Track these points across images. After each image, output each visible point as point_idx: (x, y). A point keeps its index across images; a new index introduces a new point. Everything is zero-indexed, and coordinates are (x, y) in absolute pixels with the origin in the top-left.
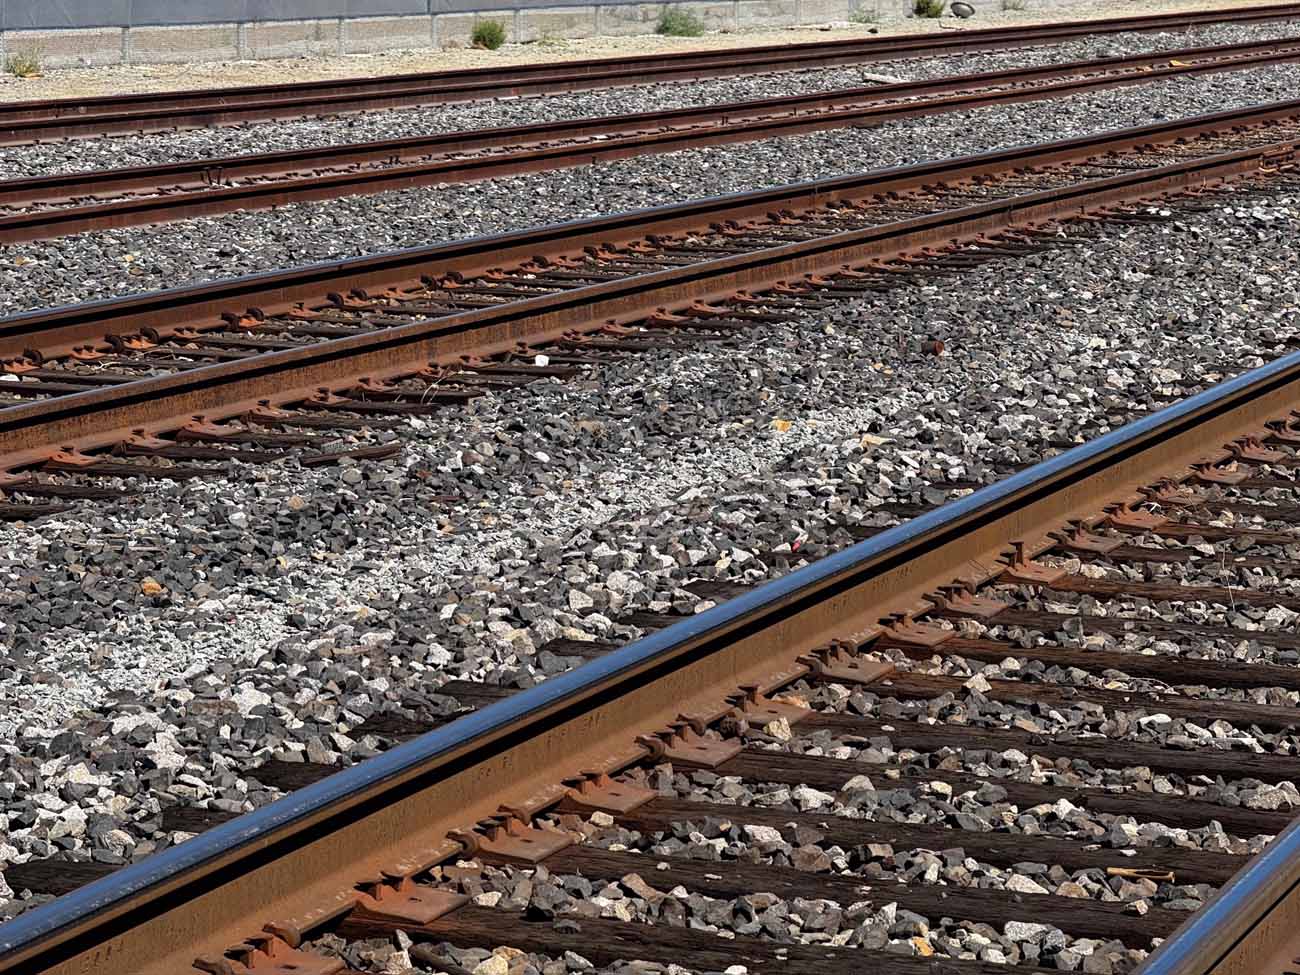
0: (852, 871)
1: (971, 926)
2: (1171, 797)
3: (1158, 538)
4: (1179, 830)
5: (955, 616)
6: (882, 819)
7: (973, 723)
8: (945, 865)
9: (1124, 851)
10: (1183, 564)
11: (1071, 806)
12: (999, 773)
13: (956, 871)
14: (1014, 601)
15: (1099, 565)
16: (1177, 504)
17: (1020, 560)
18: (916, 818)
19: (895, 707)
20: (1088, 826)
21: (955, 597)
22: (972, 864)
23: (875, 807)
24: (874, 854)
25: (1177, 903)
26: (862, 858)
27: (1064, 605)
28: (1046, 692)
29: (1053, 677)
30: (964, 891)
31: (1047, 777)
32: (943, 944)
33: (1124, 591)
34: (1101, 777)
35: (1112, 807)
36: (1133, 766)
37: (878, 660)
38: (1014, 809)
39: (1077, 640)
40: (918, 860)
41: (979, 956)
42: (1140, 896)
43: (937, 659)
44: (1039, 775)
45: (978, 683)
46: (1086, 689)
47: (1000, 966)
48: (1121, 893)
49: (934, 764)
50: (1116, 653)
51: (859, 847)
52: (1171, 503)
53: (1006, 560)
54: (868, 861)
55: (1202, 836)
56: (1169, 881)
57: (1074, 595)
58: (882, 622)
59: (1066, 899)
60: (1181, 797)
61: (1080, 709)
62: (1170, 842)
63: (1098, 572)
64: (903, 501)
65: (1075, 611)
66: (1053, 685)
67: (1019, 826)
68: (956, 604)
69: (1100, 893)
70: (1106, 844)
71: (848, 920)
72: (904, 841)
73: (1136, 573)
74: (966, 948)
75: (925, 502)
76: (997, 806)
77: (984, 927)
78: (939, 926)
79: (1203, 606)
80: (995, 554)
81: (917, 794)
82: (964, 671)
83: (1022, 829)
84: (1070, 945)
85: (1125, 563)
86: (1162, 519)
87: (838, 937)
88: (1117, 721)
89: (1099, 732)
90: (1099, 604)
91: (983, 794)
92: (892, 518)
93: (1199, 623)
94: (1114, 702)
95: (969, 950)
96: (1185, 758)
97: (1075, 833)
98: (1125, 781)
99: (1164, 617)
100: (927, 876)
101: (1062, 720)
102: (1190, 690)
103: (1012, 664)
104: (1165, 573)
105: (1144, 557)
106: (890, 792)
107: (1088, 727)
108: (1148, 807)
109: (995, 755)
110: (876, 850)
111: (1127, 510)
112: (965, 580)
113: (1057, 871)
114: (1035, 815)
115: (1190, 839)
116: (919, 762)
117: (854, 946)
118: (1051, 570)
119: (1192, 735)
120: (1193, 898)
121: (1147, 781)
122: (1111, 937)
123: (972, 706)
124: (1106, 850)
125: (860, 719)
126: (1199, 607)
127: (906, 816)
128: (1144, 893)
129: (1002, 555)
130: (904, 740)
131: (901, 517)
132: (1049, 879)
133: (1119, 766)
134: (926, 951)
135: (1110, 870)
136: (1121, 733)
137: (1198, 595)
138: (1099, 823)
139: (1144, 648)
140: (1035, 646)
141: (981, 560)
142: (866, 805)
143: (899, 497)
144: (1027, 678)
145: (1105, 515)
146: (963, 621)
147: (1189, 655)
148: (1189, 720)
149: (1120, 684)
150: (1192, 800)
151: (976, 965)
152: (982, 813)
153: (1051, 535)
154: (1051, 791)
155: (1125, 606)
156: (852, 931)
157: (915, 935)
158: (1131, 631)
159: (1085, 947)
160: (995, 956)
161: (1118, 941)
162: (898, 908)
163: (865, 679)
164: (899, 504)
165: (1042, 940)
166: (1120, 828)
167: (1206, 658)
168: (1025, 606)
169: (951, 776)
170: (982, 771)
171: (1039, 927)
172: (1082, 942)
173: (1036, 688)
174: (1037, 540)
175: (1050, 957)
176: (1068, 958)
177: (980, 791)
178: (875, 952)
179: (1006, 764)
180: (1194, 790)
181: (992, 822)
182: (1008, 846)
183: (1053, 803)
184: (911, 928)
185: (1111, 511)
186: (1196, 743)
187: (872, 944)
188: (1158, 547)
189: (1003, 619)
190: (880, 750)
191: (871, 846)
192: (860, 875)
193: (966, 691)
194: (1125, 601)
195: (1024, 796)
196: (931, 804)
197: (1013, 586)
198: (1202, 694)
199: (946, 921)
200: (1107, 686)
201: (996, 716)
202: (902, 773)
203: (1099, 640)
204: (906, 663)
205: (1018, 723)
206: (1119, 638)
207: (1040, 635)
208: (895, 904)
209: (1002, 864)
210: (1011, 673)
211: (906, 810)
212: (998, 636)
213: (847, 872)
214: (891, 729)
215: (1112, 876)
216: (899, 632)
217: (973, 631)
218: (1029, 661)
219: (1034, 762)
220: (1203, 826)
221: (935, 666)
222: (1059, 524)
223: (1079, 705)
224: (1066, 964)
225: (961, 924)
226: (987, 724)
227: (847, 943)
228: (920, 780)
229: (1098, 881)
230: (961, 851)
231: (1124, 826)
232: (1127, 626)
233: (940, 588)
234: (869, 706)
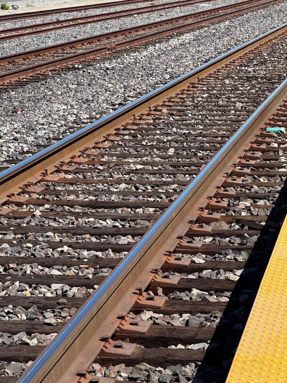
0: (5, 272)
1: (41, 286)
2: (96, 243)
3: (87, 166)
4: (99, 252)
5: (29, 193)
6: (13, 256)
7: (37, 225)
8: (32, 269)
9: (84, 260)
10: (94, 173)
11: (68, 248)
12: (46, 239)
13: (35, 270)
14: (46, 187)
15: (70, 175)
16: (91, 155)
17: (47, 175)
18: (23, 255)
19: (14, 222)
20: (73, 253)
21: (29, 187)
22: (40, 267)
23: (10, 252)
24: (11, 267)
25: (101, 274)
26: (8, 268)
27: (60, 187)
28: (58, 214)
29: (59, 209)
30: (38, 276)
31: (60, 240)
32: (34, 292)
33: (78, 182)
34: (76, 238)
35: (80, 247)
36: (85, 234)
37: (7, 208)
38: (51, 250)
39: (65, 198)
40: (24, 268)
41: (44, 295)
42: (90, 273)
43: (25, 206)
44: (58, 239)
45: (38, 213)
46: (69, 212)
47: (50, 298)
48: (84, 272)
49: (26, 238)
50: (78, 201)
51: (6, 265)
52: (89, 155)
53: (43, 175)
54: (9, 269)
55: (106, 254)
56: (98, 268)
57: (63, 184)
58: (8, 196)
59: (68, 276)
60: (98, 242)
61: (68, 218)
62: (97, 256)
63: (70, 177)
64: (11, 159)
65: (64, 189)
66: (60, 212)
67: (53, 255)
68: (29, 189)
69: (78, 273)
70: (79, 258)
71: (5, 287)
72: (19, 262)
73: (81, 176)
74: (40, 293)
75: (17, 159)
76: (46, 249)
77: (45, 286)
78: (32, 287)
79: (101, 185)
80: (39, 173)
81: (22, 248)
82: (33, 209)
83: (54, 256)
84: (70, 289)
85: (78, 173)
86: (87, 160)
87: (2, 293)
88: (79, 221)
89: (74, 225)
90: (71, 186)
91: (42, 246)
92: (8, 164)
93: (100, 190)
94: (77, 215)
95: (41, 293)
96: (99, 231)
97: (69, 256)
98: (83, 239)
99: (90, 189)
100: (27, 272)
101: (63, 222)
102: (99, 210)
103: (47, 206)
104: (89, 176)
105: (83, 171)
106: (14, 248)
107: (70, 223)
108: (91, 246)
109: (44, 234)
110: (11, 266)
111: (77, 158)
112: (31, 182)
113: (65, 268)
114: (57, 251)
115: (103, 255)
116: (22, 238)
117: (7, 295)
118: (56, 177)
119: (101, 224)
120: (105, 272)
121: (89, 239)
122: (82, 286)
123: (36, 220)
124: (79, 260)
125: (3, 226)
126: (100, 185)
127: (20, 254)
128: (91, 272)
129: (42, 173)
130: (17, 232)
131: (11, 164)
132: (63, 270)
133: (81, 235)
134: (29, 295)
135: (81, 266)
136: (80, 225)
137: (99, 182)
138: (76, 252)
139: (85, 198)
140: (53, 200)
141: (35, 176)
142: (7, 252)
143: (9, 158)
144: (52, 210)
145: (71, 159)
146: (32, 194)
147: (98, 200)
148: (100, 219)
149: (79, 210)
150: (102, 243)
151: (44, 298)
152: (42, 252)
153: (55, 167)
154: (61, 243)
155: (78, 186)
156: (6, 291)
157: (25, 290)
158: (81, 194)
159: (75, 289)
160: (49, 295)
161: (84, 287)
162: (19, 283)
163: (4, 214)
164: (9, 160)
165: (62, 289)
166: (82, 253)
167: (103, 200)
168: (49, 188)
169: (32, 242)
170: (41, 239)
171: (61, 285)
172: (74, 288)
173: (55, 213)
174: (51, 168)
175: (65, 294)
176: (70, 294)
177: (41, 245)
178: (14, 296)
179: (47, 236)
180: (102, 240)
181: (45, 254)
182: (50, 261)
183: (62, 247)
184: (24, 288)
185: (72, 158)
186: (102, 226)
187: (12, 294)
188: (87, 168)
189: (44, 193)
190: (10, 235)
191: (10, 265)
192: (7, 274)
193: (34, 215)
194: (78, 185)
195: (54, 246)
196: (27, 250)
197: (45, 183)
198: (103, 211)
199: (34, 285)
200: (75, 211)
201: (44, 222)
202: (17, 242)
203: (72, 197)
204: (15, 208)
205: (50, 224)
206: (78, 196)
207: (54, 197)
208: (18, 282)
209: (49, 267)
210: (47, 209)
211: (19, 253)
212: (42, 198)
213: (3, 273)
214: (13, 228)
215: (81, 268)
216: (13, 199)
217: (35, 197)
218: (52, 205)
219: (56, 235)
220: (106, 251)
221: (24, 208)
222: (58, 163)
223: (68, 217)
224: (70, 295)
225: (38, 286)
226: (41, 225)
227: (5, 294)
228: (23, 243)
229: (77, 270)
230: (37, 264)
231: (83, 253)
232: (80, 192)
233: (24, 185)
234: (6, 222)
